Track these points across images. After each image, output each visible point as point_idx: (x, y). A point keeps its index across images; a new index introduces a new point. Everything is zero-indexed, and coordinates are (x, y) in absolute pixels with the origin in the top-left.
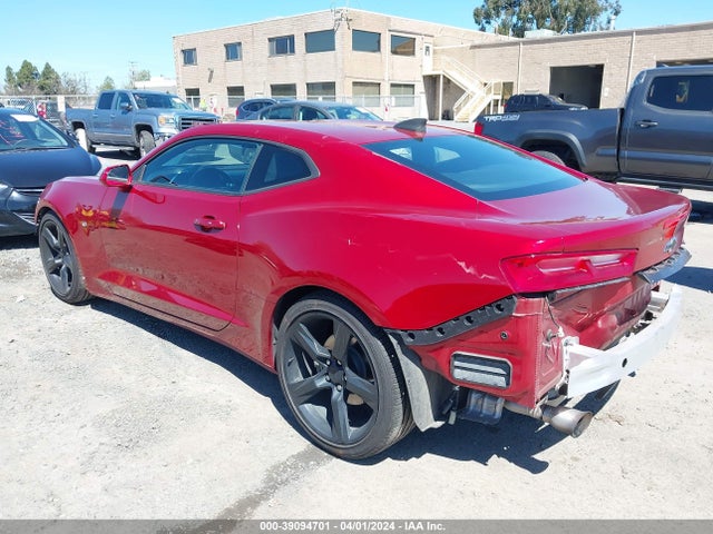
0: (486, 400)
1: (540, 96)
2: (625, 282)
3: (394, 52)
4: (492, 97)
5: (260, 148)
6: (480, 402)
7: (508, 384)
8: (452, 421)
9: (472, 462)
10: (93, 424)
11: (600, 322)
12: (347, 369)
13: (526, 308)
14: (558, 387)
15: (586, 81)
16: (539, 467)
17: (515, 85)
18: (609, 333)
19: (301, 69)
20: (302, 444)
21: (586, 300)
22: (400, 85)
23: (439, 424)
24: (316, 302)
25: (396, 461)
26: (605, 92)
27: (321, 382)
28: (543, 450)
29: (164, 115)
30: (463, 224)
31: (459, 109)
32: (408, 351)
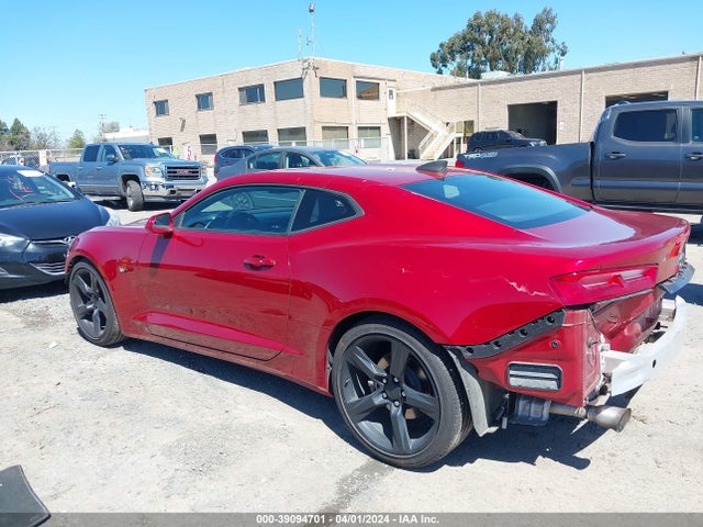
0: (533, 405)
1: (501, 132)
2: (648, 294)
3: (360, 97)
4: (454, 135)
5: (303, 193)
6: (528, 408)
7: (559, 386)
8: (504, 426)
9: (522, 463)
10: (163, 454)
11: (626, 331)
12: (404, 385)
13: (573, 319)
14: (598, 388)
15: (540, 118)
16: (582, 464)
17: (475, 123)
18: (635, 339)
19: (272, 117)
20: (362, 459)
21: (614, 311)
22: (366, 128)
23: (493, 429)
24: (373, 326)
25: (452, 468)
26: (561, 126)
27: (379, 400)
28: (582, 449)
29: (150, 165)
30: (510, 250)
31: (424, 148)
32: (466, 364)
